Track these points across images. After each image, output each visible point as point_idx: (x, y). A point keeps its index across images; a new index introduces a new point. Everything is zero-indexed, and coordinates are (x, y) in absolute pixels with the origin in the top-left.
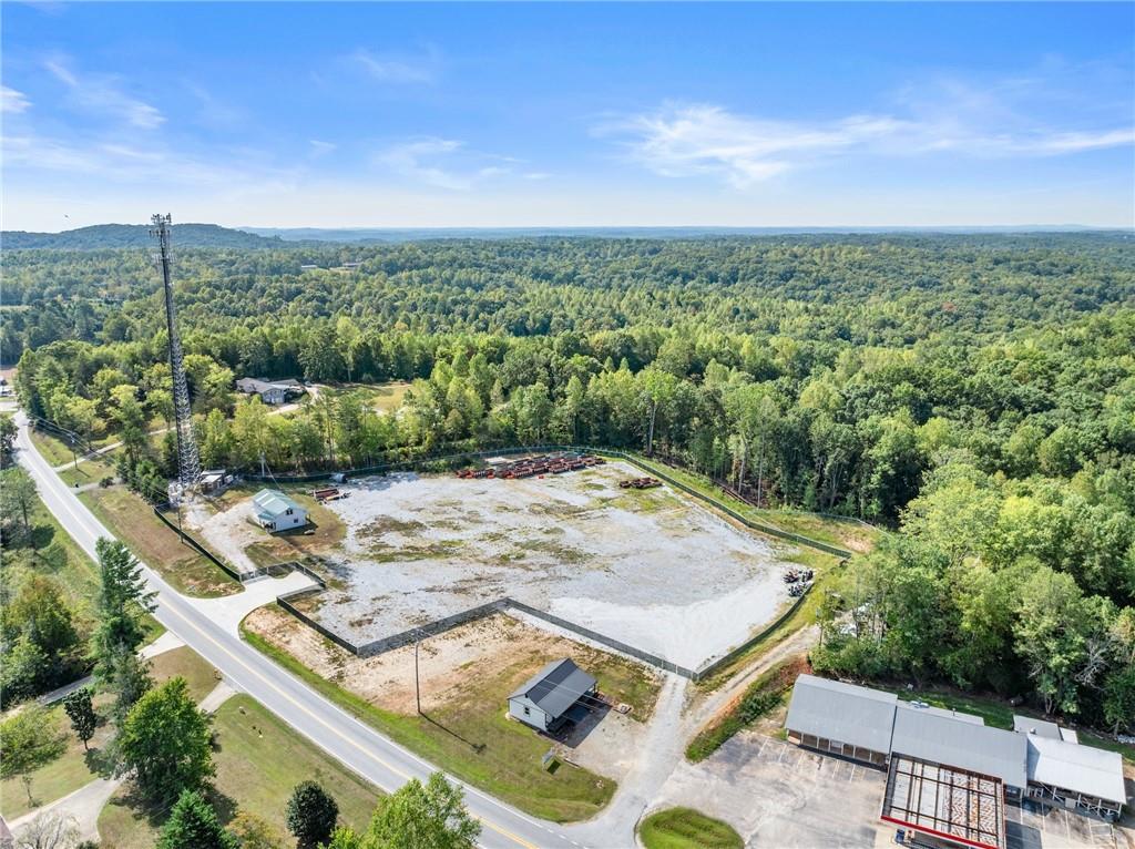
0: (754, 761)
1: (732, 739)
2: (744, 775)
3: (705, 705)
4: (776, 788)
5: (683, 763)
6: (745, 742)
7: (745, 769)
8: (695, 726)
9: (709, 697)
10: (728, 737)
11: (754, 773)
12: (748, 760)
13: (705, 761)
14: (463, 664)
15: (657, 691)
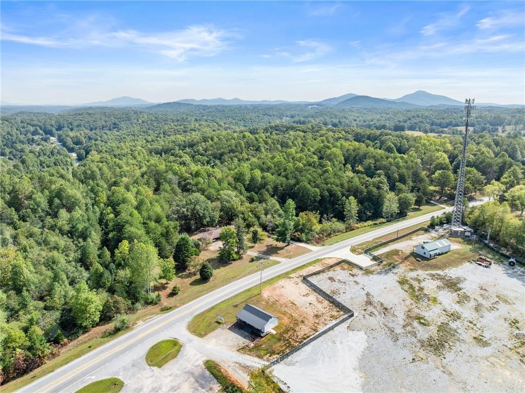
0: (196, 384)
1: (216, 381)
2: (189, 378)
3: (241, 372)
4: (174, 387)
5: (205, 358)
6: (211, 385)
7: (192, 379)
8: (226, 365)
9: (247, 374)
10: (217, 379)
11: (188, 382)
12: (197, 382)
13: (204, 367)
14: (294, 302)
15: (259, 357)
